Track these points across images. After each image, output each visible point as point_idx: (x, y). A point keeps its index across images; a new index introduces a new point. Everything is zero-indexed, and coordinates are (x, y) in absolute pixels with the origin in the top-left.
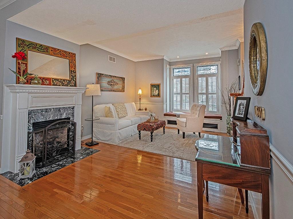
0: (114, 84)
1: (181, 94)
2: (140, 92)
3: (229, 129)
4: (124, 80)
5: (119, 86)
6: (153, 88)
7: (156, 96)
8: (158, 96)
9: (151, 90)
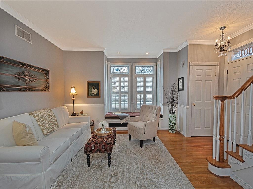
0: (30, 78)
1: (120, 93)
2: (73, 91)
3: (171, 127)
4: (49, 73)
5: (41, 83)
6: (90, 87)
7: (95, 96)
8: (97, 96)
9: (88, 88)
